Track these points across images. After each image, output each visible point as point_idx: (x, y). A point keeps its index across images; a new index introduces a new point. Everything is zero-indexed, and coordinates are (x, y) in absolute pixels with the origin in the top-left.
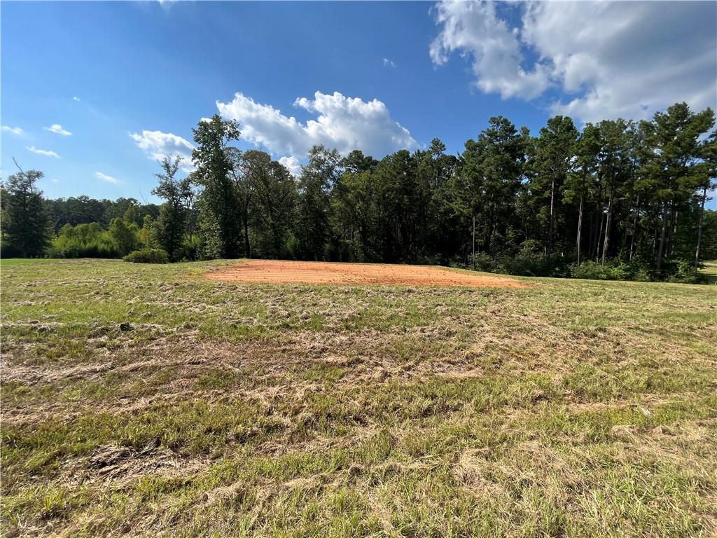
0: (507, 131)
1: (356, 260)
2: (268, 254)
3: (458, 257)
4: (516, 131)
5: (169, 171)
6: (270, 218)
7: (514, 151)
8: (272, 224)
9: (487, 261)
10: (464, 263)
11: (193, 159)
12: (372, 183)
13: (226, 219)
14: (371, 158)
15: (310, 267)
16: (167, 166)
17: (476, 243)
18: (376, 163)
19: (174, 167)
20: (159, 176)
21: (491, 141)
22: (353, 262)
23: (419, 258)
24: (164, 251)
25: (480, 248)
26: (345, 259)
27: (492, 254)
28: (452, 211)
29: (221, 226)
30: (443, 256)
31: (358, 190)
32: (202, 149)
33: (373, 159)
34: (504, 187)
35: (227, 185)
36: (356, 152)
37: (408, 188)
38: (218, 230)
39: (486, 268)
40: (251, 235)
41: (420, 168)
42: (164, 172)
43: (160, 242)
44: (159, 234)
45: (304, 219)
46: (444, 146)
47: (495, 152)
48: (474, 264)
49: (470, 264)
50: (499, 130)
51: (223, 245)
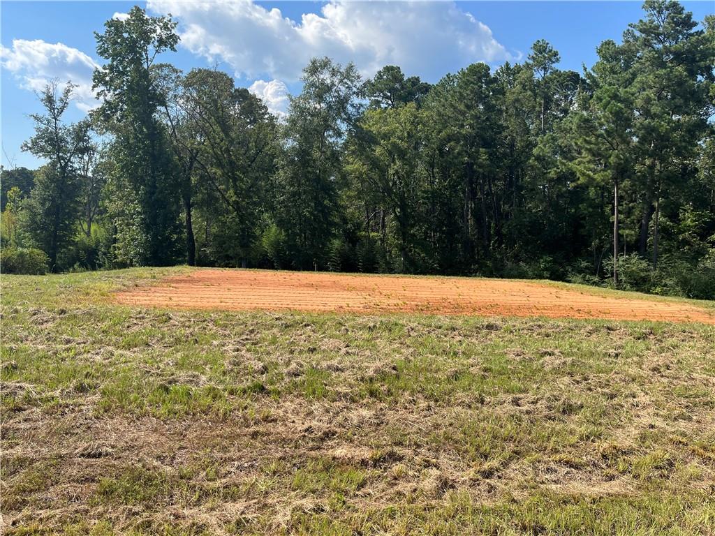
0: (677, 24)
1: (390, 270)
2: (228, 257)
3: (584, 264)
4: (695, 24)
5: (52, 109)
6: (231, 191)
7: (694, 60)
8: (236, 203)
9: (642, 270)
10: (598, 275)
11: (94, 86)
12: (420, 127)
13: (153, 193)
14: (418, 79)
15: (305, 282)
16: (50, 100)
17: (619, 236)
18: (426, 89)
19: (62, 100)
20: (36, 118)
21: (647, 44)
22: (384, 272)
23: (509, 264)
24: (40, 251)
25: (628, 248)
26: (370, 266)
27: (652, 258)
28: (571, 175)
29: (143, 207)
30: (554, 262)
31: (392, 140)
32: (111, 68)
33: (422, 81)
34: (674, 129)
35: (156, 131)
36: (389, 69)
37: (487, 136)
38: (139, 213)
39: (641, 284)
40: (199, 223)
41: (510, 98)
42: (44, 112)
43: (35, 236)
44: (33, 221)
45: (294, 194)
46: (556, 54)
47: (659, 62)
48: (617, 277)
49: (609, 277)
50: (662, 21)
51: (146, 241)
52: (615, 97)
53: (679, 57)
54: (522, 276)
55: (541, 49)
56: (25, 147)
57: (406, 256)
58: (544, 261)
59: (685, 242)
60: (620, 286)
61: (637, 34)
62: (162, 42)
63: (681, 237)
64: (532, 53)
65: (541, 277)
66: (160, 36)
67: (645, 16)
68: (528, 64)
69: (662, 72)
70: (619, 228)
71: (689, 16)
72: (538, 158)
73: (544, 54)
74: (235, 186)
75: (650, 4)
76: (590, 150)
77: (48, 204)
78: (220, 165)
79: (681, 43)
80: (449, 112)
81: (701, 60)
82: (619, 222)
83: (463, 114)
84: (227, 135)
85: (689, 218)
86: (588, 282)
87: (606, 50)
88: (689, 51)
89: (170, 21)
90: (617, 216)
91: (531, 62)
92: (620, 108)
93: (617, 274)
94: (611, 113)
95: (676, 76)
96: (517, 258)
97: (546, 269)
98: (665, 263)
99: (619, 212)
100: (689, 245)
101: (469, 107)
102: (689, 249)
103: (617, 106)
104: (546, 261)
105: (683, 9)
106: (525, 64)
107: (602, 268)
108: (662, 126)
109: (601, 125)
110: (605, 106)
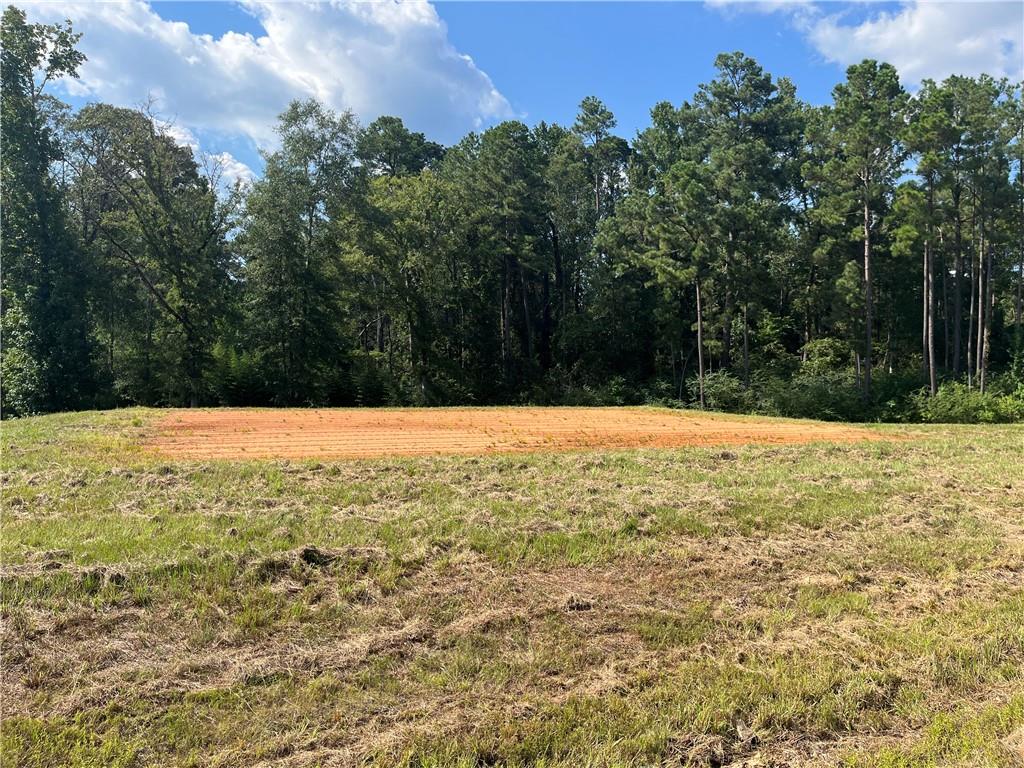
1: (404, 402)
3: (664, 386)
4: (774, 89)
6: (175, 293)
8: (183, 310)
13: (47, 296)
17: (703, 346)
26: (375, 396)
27: (742, 374)
29: (30, 319)
30: (627, 383)
36: (384, 121)
46: (610, 116)
47: (735, 135)
48: (704, 401)
49: (694, 401)
50: (737, 84)
51: (40, 372)
52: (694, 175)
53: (758, 128)
54: (588, 402)
55: (592, 109)
57: (429, 383)
58: (616, 383)
59: (771, 355)
60: (708, 407)
61: (710, 97)
62: (56, 62)
63: (766, 348)
64: (581, 113)
65: (612, 403)
66: (53, 53)
67: (717, 75)
68: (578, 127)
69: (742, 146)
70: (703, 339)
71: (768, 79)
72: (599, 250)
73: (595, 115)
74: (181, 284)
75: (724, 61)
76: (668, 241)
78: (156, 253)
79: (760, 113)
81: (784, 133)
82: (703, 331)
86: (666, 404)
87: (663, 114)
88: (771, 122)
89: (70, 31)
90: (701, 325)
91: (580, 124)
92: (702, 189)
93: (704, 396)
94: (692, 195)
95: (759, 152)
96: (578, 380)
97: (618, 394)
98: (758, 380)
99: (703, 319)
100: (775, 358)
101: (506, 179)
102: (776, 363)
103: (699, 187)
104: (617, 383)
105: (761, 69)
106: (574, 126)
107: (685, 390)
108: (750, 213)
109: (681, 210)
110: (684, 186)
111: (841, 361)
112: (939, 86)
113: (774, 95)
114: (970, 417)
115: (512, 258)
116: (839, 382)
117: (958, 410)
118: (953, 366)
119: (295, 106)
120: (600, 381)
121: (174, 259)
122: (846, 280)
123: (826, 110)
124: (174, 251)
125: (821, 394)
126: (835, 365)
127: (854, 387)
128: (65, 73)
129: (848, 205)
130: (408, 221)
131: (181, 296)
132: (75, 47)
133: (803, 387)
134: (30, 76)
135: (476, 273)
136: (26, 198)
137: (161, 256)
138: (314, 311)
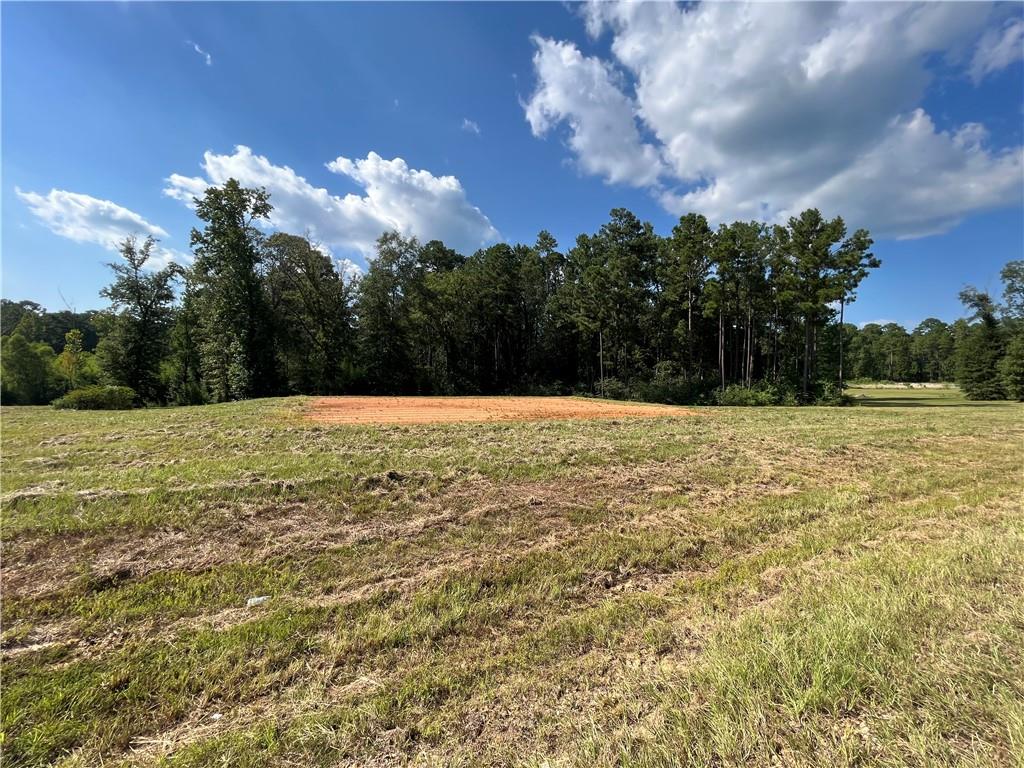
0: (631, 227)
3: (583, 385)
4: (641, 228)
5: (132, 260)
7: (641, 251)
9: (619, 388)
13: (252, 336)
16: (129, 251)
17: (604, 365)
19: (142, 252)
20: (114, 267)
21: (613, 239)
24: (128, 389)
27: (624, 380)
29: (245, 347)
30: (564, 384)
32: (213, 229)
33: (457, 253)
36: (434, 243)
41: (524, 268)
42: (123, 260)
46: (554, 241)
47: (620, 252)
48: (604, 394)
49: (598, 394)
50: (622, 225)
51: (249, 376)
52: (599, 273)
53: (633, 248)
54: (542, 394)
55: (545, 237)
56: (104, 293)
57: (456, 384)
58: (557, 385)
59: (639, 369)
60: (606, 397)
61: (608, 231)
62: (257, 210)
63: (636, 366)
64: (539, 239)
65: (554, 395)
66: (255, 205)
69: (625, 258)
70: (603, 361)
71: (638, 223)
72: (548, 312)
73: (546, 240)
74: (324, 329)
75: (614, 212)
76: (585, 308)
77: (130, 346)
78: (311, 313)
79: (634, 241)
80: (485, 277)
81: (647, 252)
82: (603, 356)
83: (496, 279)
84: (317, 289)
85: (638, 354)
86: (583, 395)
87: (583, 240)
88: (640, 245)
89: (264, 192)
90: (602, 353)
91: (539, 245)
93: (604, 391)
94: (598, 284)
95: (634, 261)
96: (537, 383)
97: (558, 390)
98: (632, 383)
99: (603, 350)
100: (641, 371)
101: (499, 274)
102: (642, 374)
103: (602, 280)
105: (635, 217)
107: (594, 388)
108: (628, 294)
109: (592, 292)
110: (594, 279)
111: (676, 373)
112: (728, 227)
113: (642, 231)
114: (743, 403)
115: (501, 316)
116: (674, 384)
117: (737, 399)
118: (734, 376)
119: (386, 235)
120: (549, 382)
121: (321, 316)
122: (678, 330)
123: (669, 239)
124: (321, 312)
125: (665, 390)
126: (673, 375)
127: (682, 387)
128: (262, 216)
129: (680, 290)
130: (446, 296)
131: (324, 336)
132: (267, 202)
133: (656, 387)
134: (242, 216)
135: (482, 324)
136: (241, 284)
137: (314, 315)
138: (395, 344)
